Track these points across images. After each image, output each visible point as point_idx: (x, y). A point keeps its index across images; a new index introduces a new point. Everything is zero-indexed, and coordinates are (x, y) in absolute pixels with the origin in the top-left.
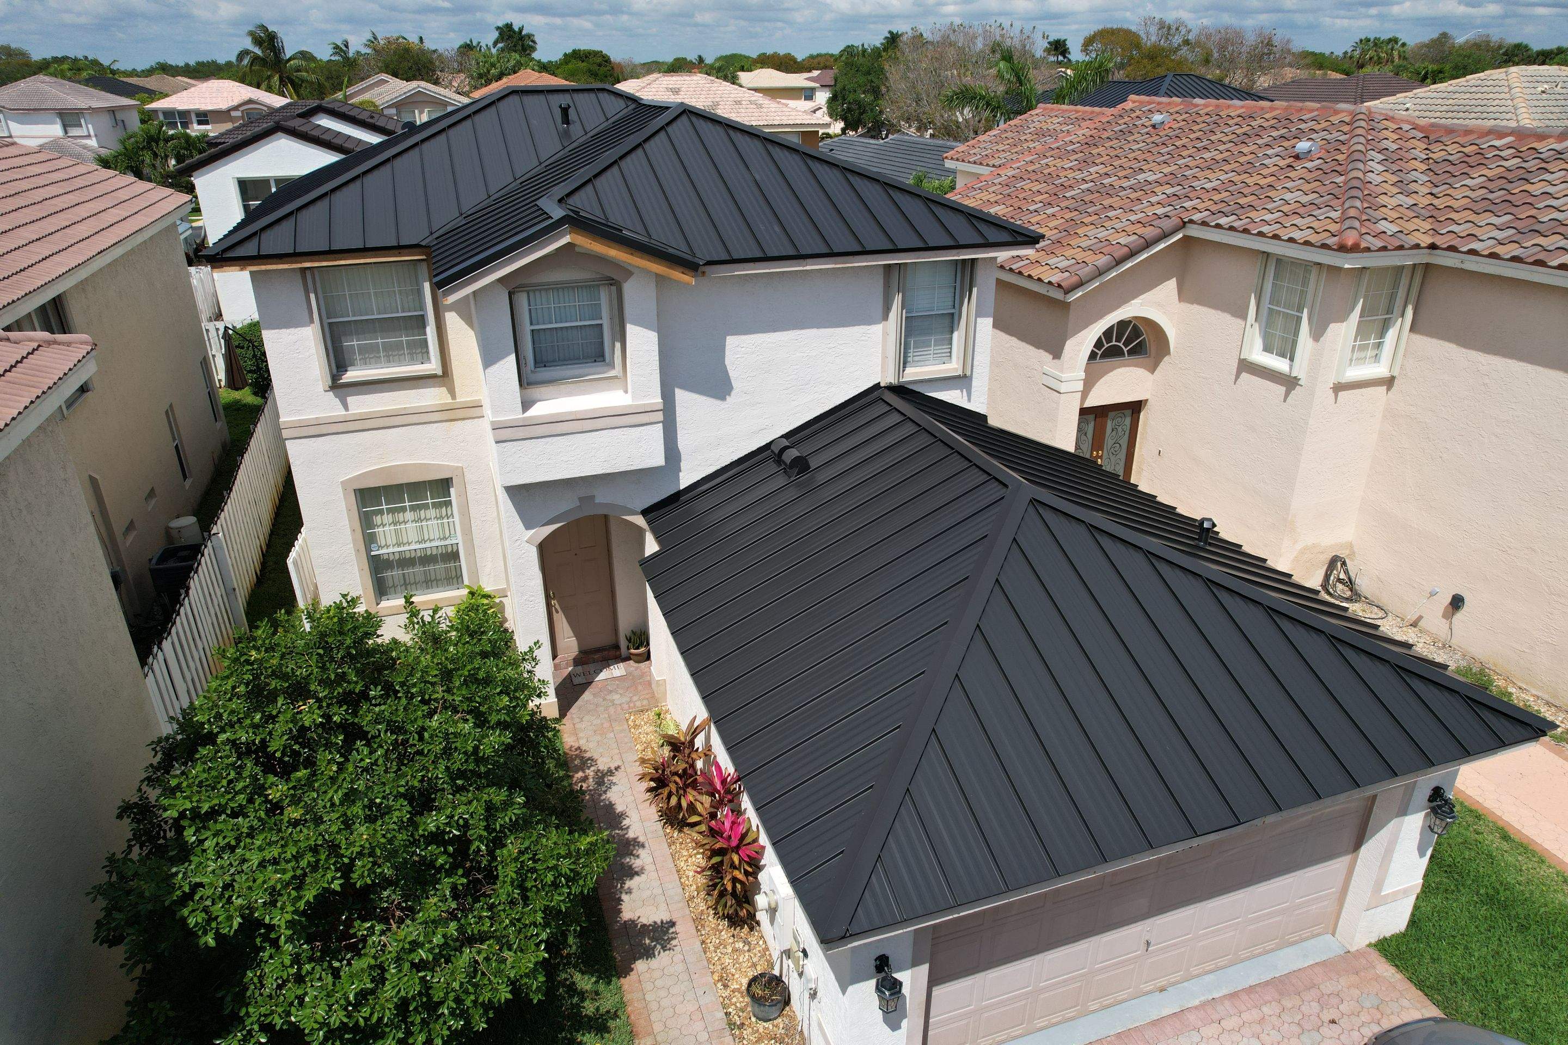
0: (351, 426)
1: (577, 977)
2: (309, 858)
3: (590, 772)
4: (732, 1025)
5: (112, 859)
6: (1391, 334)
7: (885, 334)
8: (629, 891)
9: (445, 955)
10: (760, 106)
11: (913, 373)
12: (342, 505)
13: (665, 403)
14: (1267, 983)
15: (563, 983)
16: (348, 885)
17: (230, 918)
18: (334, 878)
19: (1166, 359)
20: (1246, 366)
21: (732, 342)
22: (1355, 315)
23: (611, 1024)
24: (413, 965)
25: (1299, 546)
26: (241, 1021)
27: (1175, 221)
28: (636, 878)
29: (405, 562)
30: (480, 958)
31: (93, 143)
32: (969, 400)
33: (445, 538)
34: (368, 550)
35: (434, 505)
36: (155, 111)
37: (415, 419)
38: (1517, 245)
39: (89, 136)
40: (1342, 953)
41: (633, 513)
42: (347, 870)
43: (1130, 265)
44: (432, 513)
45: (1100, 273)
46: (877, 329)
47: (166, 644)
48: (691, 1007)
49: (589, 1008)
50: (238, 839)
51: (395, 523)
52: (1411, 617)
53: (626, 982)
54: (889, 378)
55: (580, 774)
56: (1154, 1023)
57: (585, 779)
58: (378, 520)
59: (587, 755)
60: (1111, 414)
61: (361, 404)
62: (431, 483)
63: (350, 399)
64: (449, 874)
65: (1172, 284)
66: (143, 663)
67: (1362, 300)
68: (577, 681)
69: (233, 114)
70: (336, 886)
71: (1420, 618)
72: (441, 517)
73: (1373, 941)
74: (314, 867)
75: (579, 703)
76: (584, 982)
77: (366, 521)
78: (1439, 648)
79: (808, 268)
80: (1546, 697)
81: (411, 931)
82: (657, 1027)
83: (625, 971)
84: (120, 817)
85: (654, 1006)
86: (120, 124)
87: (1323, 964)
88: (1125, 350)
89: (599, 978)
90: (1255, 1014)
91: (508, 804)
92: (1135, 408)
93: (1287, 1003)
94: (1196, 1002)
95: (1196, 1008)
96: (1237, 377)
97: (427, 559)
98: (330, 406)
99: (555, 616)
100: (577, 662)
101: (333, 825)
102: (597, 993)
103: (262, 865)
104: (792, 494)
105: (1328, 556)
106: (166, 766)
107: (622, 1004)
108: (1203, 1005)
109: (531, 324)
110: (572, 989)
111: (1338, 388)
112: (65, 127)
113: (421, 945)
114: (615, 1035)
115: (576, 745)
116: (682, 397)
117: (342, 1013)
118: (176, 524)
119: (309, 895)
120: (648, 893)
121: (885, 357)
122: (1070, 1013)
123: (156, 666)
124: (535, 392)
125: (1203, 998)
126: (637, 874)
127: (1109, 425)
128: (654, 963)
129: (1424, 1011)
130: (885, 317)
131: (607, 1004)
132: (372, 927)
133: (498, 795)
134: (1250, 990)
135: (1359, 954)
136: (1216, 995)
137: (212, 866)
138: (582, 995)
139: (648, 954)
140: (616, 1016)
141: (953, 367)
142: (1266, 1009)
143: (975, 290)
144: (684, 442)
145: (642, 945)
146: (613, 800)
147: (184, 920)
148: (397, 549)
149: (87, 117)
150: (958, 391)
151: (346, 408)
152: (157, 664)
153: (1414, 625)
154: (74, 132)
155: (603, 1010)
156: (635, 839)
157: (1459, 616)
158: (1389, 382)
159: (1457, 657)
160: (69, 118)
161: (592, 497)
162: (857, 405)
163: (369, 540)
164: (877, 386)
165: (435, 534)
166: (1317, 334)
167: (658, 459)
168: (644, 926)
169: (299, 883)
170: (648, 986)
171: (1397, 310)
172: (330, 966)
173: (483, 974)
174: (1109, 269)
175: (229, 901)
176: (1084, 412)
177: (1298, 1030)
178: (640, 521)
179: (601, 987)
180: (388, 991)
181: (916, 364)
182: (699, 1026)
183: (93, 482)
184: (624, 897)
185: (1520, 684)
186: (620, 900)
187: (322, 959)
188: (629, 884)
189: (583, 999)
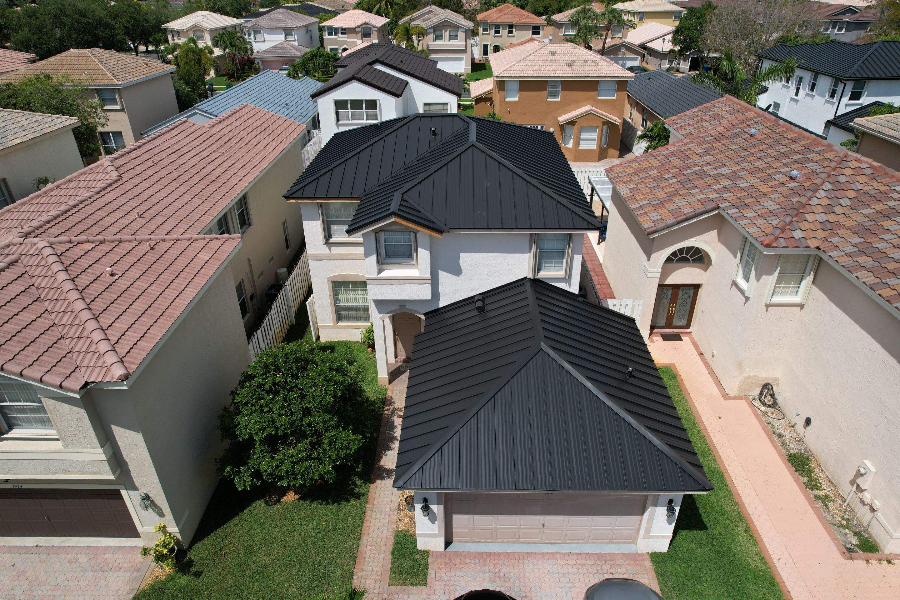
0: (332, 258)
1: (357, 479)
2: (267, 424)
3: (391, 408)
4: (399, 509)
5: (225, 408)
6: (804, 283)
7: (530, 258)
8: (386, 455)
9: (302, 460)
10: (597, 64)
11: (542, 275)
12: (327, 286)
13: (431, 277)
14: (596, 554)
15: (352, 480)
16: (276, 434)
17: (245, 435)
18: (273, 431)
19: (711, 267)
20: (734, 284)
21: (462, 255)
22: (777, 273)
23: (361, 497)
24: (291, 462)
25: (745, 375)
26: (248, 463)
27: (713, 205)
28: (390, 451)
29: (349, 309)
30: (313, 465)
31: (296, 43)
32: (570, 287)
33: (365, 302)
34: (335, 303)
35: (361, 290)
36: (324, 27)
37: (355, 258)
38: (851, 259)
39: (295, 40)
40: (635, 552)
41: (421, 314)
42: (277, 429)
43: (686, 224)
44: (360, 292)
45: (668, 227)
46: (527, 255)
47: (259, 332)
48: (389, 500)
49: (357, 490)
50: (251, 414)
51: (346, 294)
52: (793, 423)
53: (372, 486)
54: (530, 276)
55: (388, 407)
56: (543, 554)
57: (388, 410)
58: (340, 292)
59: (393, 400)
60: (681, 288)
61: (336, 251)
62: (360, 282)
63: (332, 248)
64: (312, 437)
65: (715, 232)
66: (248, 340)
67: (779, 268)
68: (402, 369)
69: (357, 29)
70: (273, 433)
71: (796, 424)
72: (364, 295)
73: (650, 552)
74: (268, 427)
75: (399, 379)
76: (359, 482)
77: (335, 293)
78: (797, 441)
79: (492, 232)
80: (830, 477)
81: (292, 451)
82: (376, 503)
83: (372, 481)
84: (230, 395)
85: (377, 496)
86: (309, 31)
87: (624, 554)
88: (691, 259)
89: (364, 482)
90: (583, 562)
91: (331, 419)
92: (697, 287)
93: (598, 562)
94: (563, 552)
95: (562, 553)
96: (731, 287)
97: (357, 309)
98: (324, 250)
99: (397, 342)
100: (404, 361)
101: (276, 415)
102: (361, 486)
103: (256, 422)
104: (478, 319)
105: (764, 382)
106: (244, 381)
107: (368, 492)
108: (565, 554)
109: (385, 242)
110: (354, 483)
111: (767, 306)
112: (286, 36)
113: (294, 456)
114: (361, 501)
115: (391, 395)
116: (441, 274)
117: (271, 469)
118: (279, 271)
119: (266, 434)
120: (392, 457)
121: (529, 267)
122: (513, 540)
123: (253, 340)
124: (384, 266)
125: (567, 551)
126: (391, 450)
127: (681, 293)
128: (383, 482)
129: (651, 582)
130: (530, 251)
131: (363, 491)
132: (284, 447)
133: (328, 417)
134: (589, 554)
135: (642, 555)
136: (573, 552)
137: (243, 419)
138: (356, 485)
139: (383, 478)
140: (364, 495)
141: (561, 273)
142: (588, 562)
143: (571, 245)
144: (441, 290)
145: (382, 475)
146: (395, 420)
147: (235, 432)
148: (346, 304)
149: (295, 31)
150: (564, 284)
151: (331, 252)
152: (254, 339)
153: (793, 426)
154: (290, 38)
155: (360, 492)
156: (396, 437)
157: (808, 428)
158: (802, 306)
159: (803, 447)
160: (288, 32)
161: (405, 306)
162: (517, 284)
163: (336, 300)
164: (526, 278)
165: (361, 300)
166: (758, 278)
167: (428, 296)
168: (386, 469)
169: (264, 429)
170: (378, 489)
171: (807, 272)
172: (272, 455)
173: (312, 469)
174: (673, 225)
175: (246, 430)
176: (662, 286)
177: (596, 572)
178: (423, 317)
179: (363, 485)
180: (283, 467)
181: (545, 270)
182: (388, 506)
183: (249, 259)
184: (384, 457)
185: (823, 468)
186: (382, 457)
187: (270, 453)
188: (387, 452)
189: (356, 487)
